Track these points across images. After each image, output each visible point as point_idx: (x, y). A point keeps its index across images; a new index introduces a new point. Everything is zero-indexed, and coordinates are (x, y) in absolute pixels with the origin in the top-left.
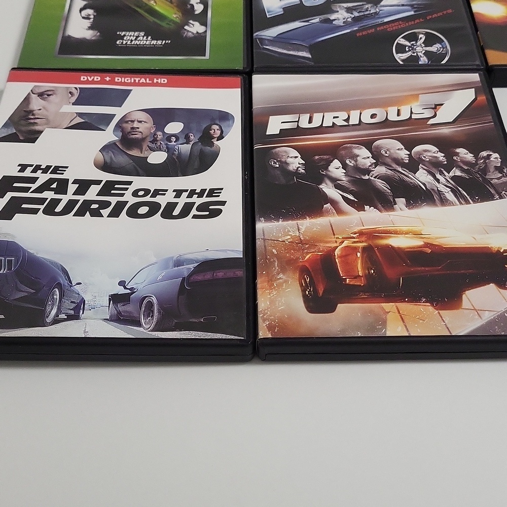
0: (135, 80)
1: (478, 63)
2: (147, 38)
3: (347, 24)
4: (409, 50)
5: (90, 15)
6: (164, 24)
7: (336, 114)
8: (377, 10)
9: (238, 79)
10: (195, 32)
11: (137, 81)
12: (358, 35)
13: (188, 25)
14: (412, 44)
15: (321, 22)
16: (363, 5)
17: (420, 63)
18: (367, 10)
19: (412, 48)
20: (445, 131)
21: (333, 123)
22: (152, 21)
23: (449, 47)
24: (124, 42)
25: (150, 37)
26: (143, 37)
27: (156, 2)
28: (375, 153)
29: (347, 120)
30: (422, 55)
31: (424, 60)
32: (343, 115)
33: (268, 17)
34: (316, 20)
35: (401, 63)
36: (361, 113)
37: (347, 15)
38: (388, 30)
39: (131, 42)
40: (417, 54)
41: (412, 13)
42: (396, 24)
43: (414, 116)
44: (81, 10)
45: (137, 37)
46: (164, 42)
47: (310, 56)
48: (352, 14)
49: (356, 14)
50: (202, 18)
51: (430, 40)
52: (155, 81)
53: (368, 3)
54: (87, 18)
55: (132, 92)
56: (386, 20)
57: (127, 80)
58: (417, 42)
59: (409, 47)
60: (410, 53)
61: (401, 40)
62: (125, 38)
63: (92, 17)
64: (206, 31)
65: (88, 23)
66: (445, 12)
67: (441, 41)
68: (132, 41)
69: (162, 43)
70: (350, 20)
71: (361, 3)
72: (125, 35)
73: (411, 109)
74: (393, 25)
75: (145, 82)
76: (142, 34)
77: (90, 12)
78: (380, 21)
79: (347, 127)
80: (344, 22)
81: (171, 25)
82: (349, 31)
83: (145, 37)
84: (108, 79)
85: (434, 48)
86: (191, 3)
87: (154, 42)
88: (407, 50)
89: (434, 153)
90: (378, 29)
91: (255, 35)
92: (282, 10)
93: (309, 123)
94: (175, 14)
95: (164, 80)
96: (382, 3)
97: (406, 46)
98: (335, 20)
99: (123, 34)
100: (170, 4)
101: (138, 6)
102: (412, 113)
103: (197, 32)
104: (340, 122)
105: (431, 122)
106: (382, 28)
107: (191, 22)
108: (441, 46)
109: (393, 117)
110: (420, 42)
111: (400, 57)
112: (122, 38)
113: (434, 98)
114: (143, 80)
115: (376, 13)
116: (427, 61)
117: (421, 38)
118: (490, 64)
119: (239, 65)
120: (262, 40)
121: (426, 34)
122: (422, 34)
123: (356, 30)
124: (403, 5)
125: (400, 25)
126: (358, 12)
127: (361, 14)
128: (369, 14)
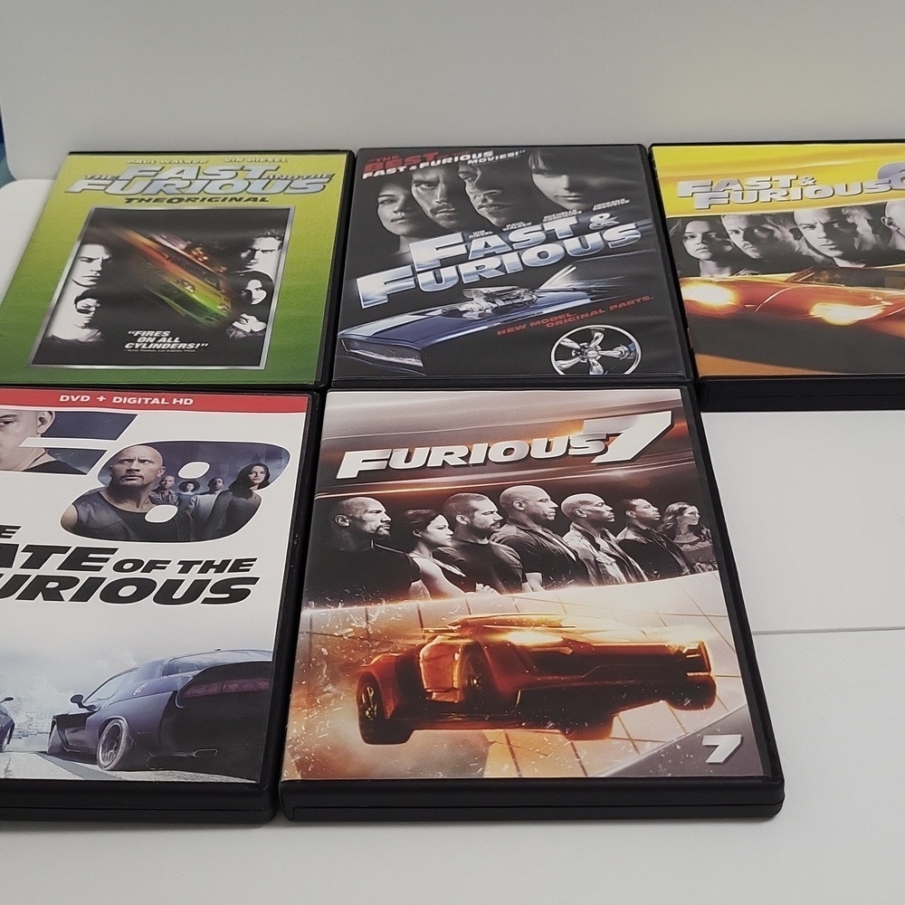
0: (143, 401)
1: (682, 373)
2: (173, 340)
3: (483, 317)
4: (577, 355)
5: (90, 307)
6: (201, 319)
7: (449, 449)
8: (534, 297)
9: (304, 399)
10: (248, 331)
11: (146, 402)
12: (499, 333)
13: (239, 321)
14: (583, 347)
15: (445, 314)
16: (513, 289)
17: (591, 373)
18: (518, 298)
19: (580, 352)
20: (619, 473)
21: (444, 461)
22: (183, 315)
23: (639, 351)
24: (137, 346)
25: (177, 338)
26: (168, 338)
27: (194, 288)
28: (503, 506)
29: (466, 458)
30: (596, 362)
31: (597, 369)
32: (462, 450)
33: (364, 307)
34: (438, 312)
35: (562, 373)
36: (489, 448)
37: (485, 304)
38: (547, 325)
39: (147, 346)
40: (588, 361)
41: (588, 301)
42: (560, 317)
43: (572, 452)
44: (76, 301)
45: (158, 338)
46: (198, 345)
47: (421, 365)
48: (494, 303)
49: (500, 303)
50: (262, 312)
51: (611, 340)
52: (175, 401)
53: (521, 287)
54: (85, 311)
55: (136, 418)
56: (546, 311)
57: (132, 400)
58: (590, 343)
59: (577, 350)
60: (577, 360)
61: (565, 341)
62: (139, 341)
63: (93, 309)
64: (265, 329)
65: (85, 318)
66: (638, 300)
67: (627, 342)
68: (149, 343)
69: (195, 346)
70: (489, 311)
71: (511, 287)
72: (139, 336)
73: (569, 440)
74: (556, 318)
75: (158, 402)
76: (166, 333)
77: (91, 302)
78: (536, 313)
79: (466, 467)
80: (480, 315)
81: (211, 320)
82: (486, 327)
83: (170, 339)
84: (101, 399)
85: (615, 353)
86: (248, 288)
87: (183, 346)
88: (573, 354)
89: (597, 505)
90: (532, 324)
91: (339, 333)
92: (386, 297)
93: (406, 462)
94: (221, 304)
95: (186, 400)
96: (542, 288)
97: (572, 349)
98: (466, 311)
99: (138, 333)
100: (215, 290)
101: (168, 296)
102: (569, 446)
103: (252, 332)
104: (454, 460)
105: (598, 460)
106: (538, 323)
107: (244, 316)
108: (626, 349)
109: (539, 452)
110: (595, 343)
111: (560, 366)
112: (135, 339)
113: (607, 426)
114: (156, 401)
115: (531, 302)
116: (602, 370)
117: (597, 338)
118: (700, 376)
119: (310, 378)
120: (349, 341)
121: (606, 332)
122: (600, 331)
123: (498, 326)
124: (575, 290)
125: (567, 318)
126: (504, 301)
127: (508, 303)
128: (520, 303)
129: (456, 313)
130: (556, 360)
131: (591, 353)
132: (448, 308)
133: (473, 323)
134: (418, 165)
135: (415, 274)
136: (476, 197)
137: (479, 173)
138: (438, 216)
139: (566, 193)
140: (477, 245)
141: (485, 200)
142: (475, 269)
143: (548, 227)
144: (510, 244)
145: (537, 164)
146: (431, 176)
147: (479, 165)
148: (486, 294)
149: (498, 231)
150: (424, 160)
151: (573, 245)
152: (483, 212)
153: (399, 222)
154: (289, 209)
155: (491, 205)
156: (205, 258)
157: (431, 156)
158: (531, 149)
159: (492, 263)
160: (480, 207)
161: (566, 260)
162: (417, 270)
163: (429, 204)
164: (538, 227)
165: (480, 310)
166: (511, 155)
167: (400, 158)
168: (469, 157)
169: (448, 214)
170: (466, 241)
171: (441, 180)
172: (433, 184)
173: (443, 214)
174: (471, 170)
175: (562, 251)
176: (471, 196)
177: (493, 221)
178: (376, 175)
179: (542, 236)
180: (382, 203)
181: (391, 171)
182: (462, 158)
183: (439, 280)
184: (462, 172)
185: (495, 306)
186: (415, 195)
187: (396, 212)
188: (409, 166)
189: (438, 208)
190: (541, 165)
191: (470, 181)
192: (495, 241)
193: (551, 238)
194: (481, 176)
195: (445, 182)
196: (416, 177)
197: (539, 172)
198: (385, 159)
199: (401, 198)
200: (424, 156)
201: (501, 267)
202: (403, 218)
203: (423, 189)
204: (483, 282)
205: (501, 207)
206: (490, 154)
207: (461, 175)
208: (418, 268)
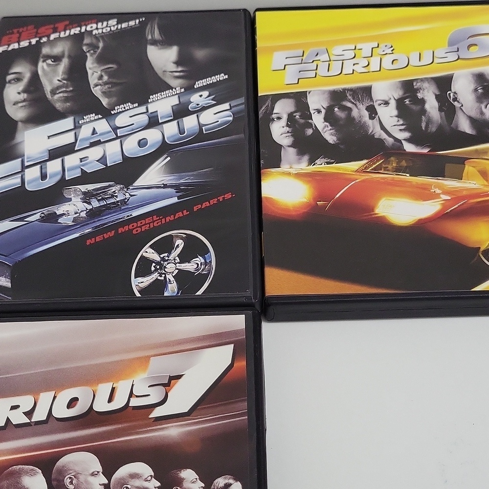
3: (78, 223)
4: (156, 270)
8: (128, 196)
12: (89, 242)
14: (163, 259)
16: (110, 186)
17: (166, 294)
18: (112, 196)
19: (160, 266)
20: (173, 432)
21: (8, 419)
23: (214, 264)
28: (54, 483)
29: (29, 414)
30: (172, 279)
31: (172, 289)
34: (35, 216)
35: (138, 295)
38: (134, 232)
40: (165, 277)
41: (175, 200)
42: (147, 220)
47: (9, 285)
48: (89, 203)
49: (95, 204)
53: (117, 183)
56: (135, 213)
58: (170, 253)
59: (158, 263)
60: (155, 276)
61: (148, 252)
66: (221, 198)
70: (83, 214)
71: (107, 184)
73: (133, 385)
74: (143, 221)
78: (125, 215)
79: (29, 427)
80: (75, 220)
82: (77, 235)
85: (190, 267)
88: (153, 269)
89: (146, 480)
90: (120, 230)
96: (138, 183)
97: (152, 261)
98: (63, 214)
102: (131, 394)
104: (18, 418)
105: (158, 412)
106: (126, 228)
108: (203, 261)
110: (175, 253)
111: (138, 283)
115: (124, 202)
116: (176, 290)
117: (178, 246)
118: (267, 295)
121: (188, 239)
122: (182, 238)
123: (89, 233)
124: (165, 186)
125: (153, 222)
126: (99, 201)
127: (103, 203)
128: (114, 203)
129: (53, 218)
130: (136, 278)
131: (170, 267)
132: (46, 211)
133: (67, 229)
134: (48, 36)
135: (24, 167)
136: (94, 71)
137: (101, 45)
138: (56, 97)
139: (173, 67)
140: (85, 132)
141: (101, 77)
142: (78, 162)
143: (152, 108)
144: (115, 129)
145: (153, 34)
146: (57, 50)
147: (103, 36)
148: (84, 193)
149: (107, 114)
150: (55, 30)
151: (171, 130)
152: (97, 91)
153: (20, 105)
155: (106, 83)
157: (61, 25)
158: (149, 16)
159: (95, 153)
160: (96, 85)
161: (164, 148)
162: (26, 164)
163: (51, 82)
164: (143, 109)
165: (75, 214)
166: (132, 23)
167: (35, 28)
168: (94, 26)
169: (65, 95)
170: (77, 127)
171: (66, 54)
172: (57, 59)
173: (61, 95)
174: (94, 41)
175: (160, 137)
176: (90, 72)
177: (105, 102)
178: (10, 49)
179: (144, 119)
180: (10, 82)
181: (24, 44)
182: (89, 28)
183: (44, 176)
184: (87, 45)
185: (90, 207)
186: (40, 72)
187: (19, 93)
188: (41, 38)
189: (58, 88)
190: (157, 35)
191: (92, 55)
192: (102, 126)
193: (154, 122)
194: (104, 48)
195: (70, 57)
196: (45, 50)
197: (154, 43)
198: (21, 30)
199: (27, 76)
200: (56, 25)
201: (103, 160)
202: (24, 101)
203: (49, 65)
204: (85, 178)
205: (114, 84)
206: (113, 22)
207: (85, 48)
208: (27, 162)
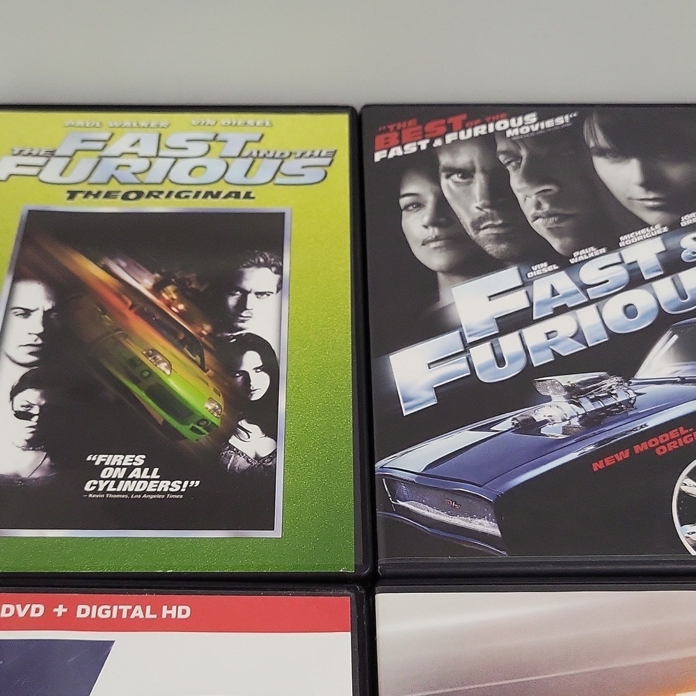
0: (120, 612)
2: (150, 473)
3: (572, 437)
6: (184, 430)
8: (633, 395)
9: (343, 603)
10: (252, 456)
11: (124, 616)
12: (596, 466)
13: (236, 434)
16: (601, 379)
18: (610, 395)
22: (161, 422)
24: (102, 485)
25: (156, 470)
26: (142, 467)
27: (170, 366)
33: (405, 413)
34: (506, 424)
35: (693, 553)
37: (570, 409)
38: (658, 452)
39: (116, 486)
42: (673, 434)
44: (15, 392)
45: (130, 469)
46: (186, 483)
47: (497, 532)
48: (579, 405)
49: (589, 406)
50: (265, 414)
52: (165, 611)
53: (612, 373)
55: (113, 648)
56: (653, 422)
57: (103, 611)
61: (687, 485)
62: (103, 475)
63: (35, 410)
64: (275, 452)
68: (117, 480)
69: (182, 485)
70: (575, 422)
71: (595, 375)
72: (103, 466)
74: (668, 437)
75: (141, 616)
76: (140, 460)
77: (32, 396)
78: (636, 426)
80: (565, 430)
81: (200, 433)
82: (574, 456)
83: (146, 470)
84: (60, 610)
86: (243, 368)
87: (164, 485)
90: (637, 449)
91: (378, 465)
92: (433, 394)
94: (211, 400)
95: (180, 610)
98: (544, 423)
99: (101, 458)
100: (198, 370)
101: (136, 381)
103: (257, 457)
106: (644, 446)
107: (243, 423)
111: (688, 535)
112: (95, 472)
114: (137, 612)
115: (629, 404)
119: (345, 561)
120: (392, 481)
123: (592, 453)
124: (683, 381)
125: (682, 436)
126: (592, 401)
127: (599, 405)
128: (614, 406)
129: (531, 427)
130: (682, 525)
132: (518, 415)
133: (554, 447)
134: (443, 137)
135: (467, 346)
136: (527, 197)
137: (524, 153)
138: (482, 233)
139: (640, 193)
140: (541, 290)
141: (538, 206)
142: (543, 339)
143: (629, 255)
144: (584, 287)
145: (595, 138)
146: (463, 158)
147: (522, 140)
148: (567, 389)
149: (564, 263)
150: (450, 129)
151: (665, 290)
152: (540, 226)
153: (433, 245)
154: (284, 213)
155: (549, 215)
156: (181, 307)
157: (456, 120)
158: (584, 110)
159: (564, 325)
160: (536, 218)
161: (663, 322)
162: (469, 340)
163: (468, 211)
164: (614, 257)
165: (564, 420)
166: (560, 120)
167: (419, 123)
168: (506, 123)
169: (495, 231)
170: (526, 283)
171: (478, 167)
172: (467, 173)
173: (488, 231)
174: (512, 147)
175: (654, 305)
176: (520, 196)
177: (556, 244)
178: (391, 155)
179: (621, 274)
180: (406, 208)
181: (410, 148)
182: (499, 126)
183: (500, 361)
184: (503, 152)
185: (582, 411)
186: (447, 195)
187: (426, 227)
188: (432, 141)
189: (481, 220)
190: (602, 141)
191: (515, 168)
192: (563, 282)
193: (636, 280)
194: (530, 159)
195: (484, 171)
196: (445, 160)
197: (602, 152)
198: (399, 126)
199: (430, 200)
200: (450, 121)
201: (578, 335)
202: (437, 239)
203: (456, 183)
204: (561, 365)
205: (562, 218)
206: (531, 118)
207: (502, 158)
208: (470, 336)
